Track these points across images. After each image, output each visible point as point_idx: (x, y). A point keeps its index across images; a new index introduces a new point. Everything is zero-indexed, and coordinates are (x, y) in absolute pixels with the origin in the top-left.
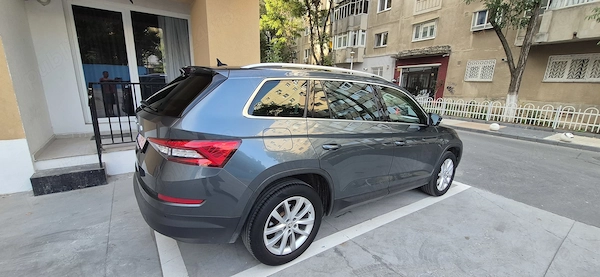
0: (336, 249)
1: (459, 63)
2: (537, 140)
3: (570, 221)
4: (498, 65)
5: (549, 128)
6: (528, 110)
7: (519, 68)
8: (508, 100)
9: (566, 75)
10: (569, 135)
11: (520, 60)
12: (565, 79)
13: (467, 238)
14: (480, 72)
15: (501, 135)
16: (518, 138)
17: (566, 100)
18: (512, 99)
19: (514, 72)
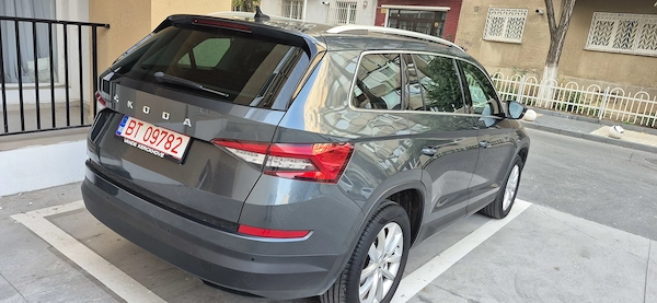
0: (419, 297)
1: (477, 9)
2: (583, 136)
3: (646, 241)
4: (530, 18)
5: (594, 118)
6: (571, 90)
7: (561, 27)
8: (546, 73)
9: (611, 42)
10: (619, 128)
11: (563, 16)
12: (609, 48)
13: (557, 269)
14: (505, 28)
15: (539, 128)
16: (559, 132)
17: (610, 77)
18: (550, 74)
19: (555, 33)
